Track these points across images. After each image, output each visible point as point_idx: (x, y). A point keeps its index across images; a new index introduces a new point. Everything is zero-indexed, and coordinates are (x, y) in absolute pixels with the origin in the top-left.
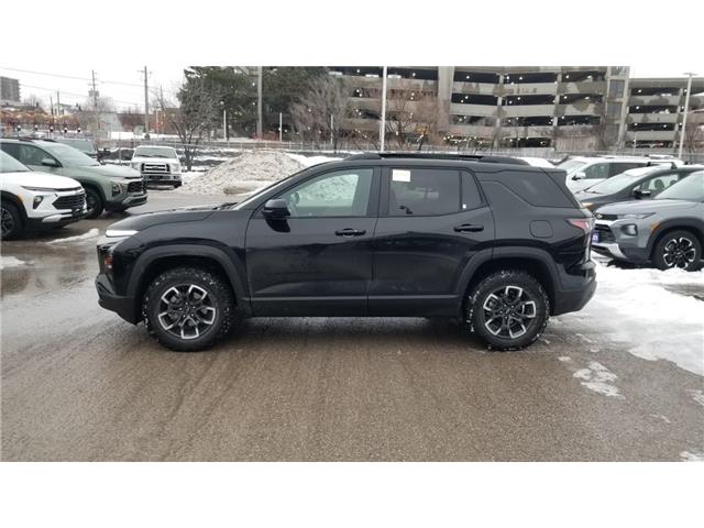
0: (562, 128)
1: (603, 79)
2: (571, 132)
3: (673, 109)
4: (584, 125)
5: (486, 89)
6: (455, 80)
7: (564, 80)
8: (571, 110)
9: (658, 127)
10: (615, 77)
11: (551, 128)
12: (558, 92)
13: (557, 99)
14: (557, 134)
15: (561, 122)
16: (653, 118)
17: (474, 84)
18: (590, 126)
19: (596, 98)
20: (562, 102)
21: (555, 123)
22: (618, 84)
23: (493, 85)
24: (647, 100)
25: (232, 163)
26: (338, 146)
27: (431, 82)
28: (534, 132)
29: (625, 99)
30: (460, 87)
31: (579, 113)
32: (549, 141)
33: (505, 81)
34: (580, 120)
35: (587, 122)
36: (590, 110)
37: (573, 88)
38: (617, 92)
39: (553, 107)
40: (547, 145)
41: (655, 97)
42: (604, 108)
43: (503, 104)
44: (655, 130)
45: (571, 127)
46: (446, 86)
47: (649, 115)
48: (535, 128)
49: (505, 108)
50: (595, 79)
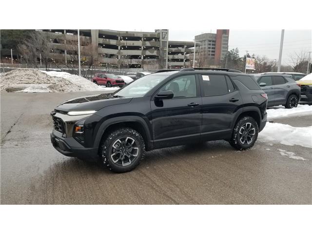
0: (145, 60)
1: (159, 41)
2: (149, 62)
3: (182, 53)
4: (153, 59)
5: (113, 42)
6: (99, 37)
7: (144, 40)
8: (148, 53)
9: (177, 60)
10: (163, 40)
11: (141, 60)
12: (143, 45)
13: (142, 48)
14: (143, 63)
15: (144, 58)
16: (176, 57)
17: (108, 40)
18: (155, 60)
19: (157, 48)
20: (144, 49)
21: (142, 58)
22: (164, 43)
23: (116, 41)
24: (174, 50)
25: (7, 75)
26: (48, 66)
27: (88, 38)
28: (134, 62)
29: (167, 49)
30: (101, 41)
31: (151, 54)
32: (140, 65)
33: (121, 39)
34: (152, 57)
35: (154, 58)
36: (155, 53)
37: (148, 44)
38: (164, 46)
39: (141, 51)
40: (140, 67)
41: (176, 49)
42: (160, 52)
43: (121, 49)
44: (177, 61)
45: (148, 60)
46: (95, 39)
47: (175, 56)
48: (135, 60)
49: (122, 51)
50: (156, 41)
